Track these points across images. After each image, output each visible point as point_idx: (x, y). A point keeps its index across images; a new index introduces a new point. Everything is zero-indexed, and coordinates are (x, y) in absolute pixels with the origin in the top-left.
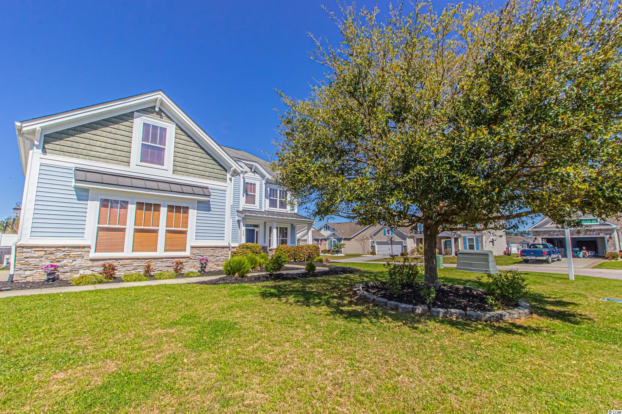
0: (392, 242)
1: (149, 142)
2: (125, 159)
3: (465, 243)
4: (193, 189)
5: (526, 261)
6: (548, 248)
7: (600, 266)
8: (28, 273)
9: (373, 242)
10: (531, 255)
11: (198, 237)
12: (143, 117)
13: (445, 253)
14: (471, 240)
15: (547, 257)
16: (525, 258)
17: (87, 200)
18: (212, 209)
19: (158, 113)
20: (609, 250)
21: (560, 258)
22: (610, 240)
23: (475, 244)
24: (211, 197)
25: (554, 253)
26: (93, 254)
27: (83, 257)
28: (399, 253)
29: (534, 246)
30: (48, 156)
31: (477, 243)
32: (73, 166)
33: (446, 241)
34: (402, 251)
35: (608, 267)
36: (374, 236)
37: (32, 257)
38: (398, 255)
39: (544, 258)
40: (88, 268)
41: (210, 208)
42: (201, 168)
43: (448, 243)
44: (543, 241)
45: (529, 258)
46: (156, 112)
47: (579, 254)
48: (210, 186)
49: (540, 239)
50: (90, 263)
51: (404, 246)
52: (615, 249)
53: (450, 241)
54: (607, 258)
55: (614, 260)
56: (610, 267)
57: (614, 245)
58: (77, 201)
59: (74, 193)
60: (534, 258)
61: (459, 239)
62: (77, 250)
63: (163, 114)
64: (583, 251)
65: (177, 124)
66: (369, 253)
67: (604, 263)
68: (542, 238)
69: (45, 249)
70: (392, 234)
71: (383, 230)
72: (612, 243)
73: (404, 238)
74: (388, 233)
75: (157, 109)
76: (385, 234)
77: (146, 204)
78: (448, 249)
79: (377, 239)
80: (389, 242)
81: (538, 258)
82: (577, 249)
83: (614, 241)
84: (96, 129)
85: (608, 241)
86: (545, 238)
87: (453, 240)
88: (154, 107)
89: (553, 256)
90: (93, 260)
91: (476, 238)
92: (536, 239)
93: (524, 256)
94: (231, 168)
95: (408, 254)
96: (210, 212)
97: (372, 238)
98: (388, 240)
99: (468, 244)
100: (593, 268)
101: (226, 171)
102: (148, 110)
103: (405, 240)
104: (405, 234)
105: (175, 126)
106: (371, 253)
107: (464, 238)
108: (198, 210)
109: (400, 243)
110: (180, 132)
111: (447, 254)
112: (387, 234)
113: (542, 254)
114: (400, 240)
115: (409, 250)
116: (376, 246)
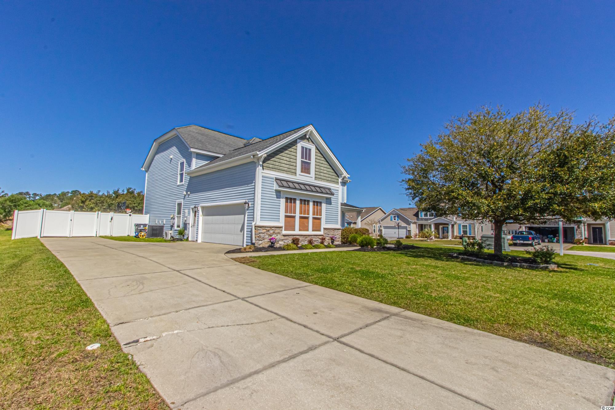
0: (399, 227)
1: (303, 159)
2: (293, 171)
3: (459, 229)
4: (321, 189)
5: (515, 245)
6: (532, 235)
7: (571, 249)
8: (260, 242)
9: (381, 226)
10: (520, 240)
11: (327, 222)
12: (301, 143)
13: (442, 238)
14: (465, 227)
15: (532, 241)
16: (515, 242)
17: (280, 198)
18: (332, 203)
19: (308, 139)
20: (577, 237)
21: (540, 243)
22: (578, 230)
23: (468, 230)
24: (335, 195)
25: (536, 238)
26: (284, 232)
27: (280, 234)
28: (404, 236)
29: (521, 233)
30: (265, 171)
31: (470, 229)
32: (274, 176)
33: (443, 227)
34: (407, 235)
35: (578, 250)
36: (381, 221)
37: (262, 233)
38: (403, 238)
39: (530, 242)
40: (282, 240)
41: (331, 202)
42: (327, 175)
43: (445, 228)
44: (526, 229)
45: (518, 242)
46: (307, 138)
47: (553, 240)
48: (331, 188)
49: (524, 228)
50: (283, 238)
51: (409, 231)
52: (582, 236)
53: (448, 227)
54: (574, 244)
55: (580, 245)
56: (579, 249)
57: (581, 233)
58: (276, 199)
59: (275, 194)
60: (522, 242)
61: (455, 226)
62: (278, 229)
63: (310, 140)
64: (557, 238)
65: (316, 146)
66: (377, 235)
67: (573, 247)
68: (525, 227)
69: (266, 228)
70: (398, 220)
71: (390, 216)
72: (580, 232)
73: (408, 223)
74: (395, 219)
75: (308, 137)
76: (391, 220)
77: (304, 200)
78: (446, 234)
79: (384, 223)
80: (397, 227)
81: (525, 242)
82: (552, 236)
83: (581, 231)
84: (282, 152)
85: (577, 230)
86: (527, 227)
87: (450, 227)
88: (305, 135)
89: (536, 241)
90: (284, 236)
91: (469, 225)
92: (520, 227)
93: (514, 240)
94: (342, 175)
95: (412, 237)
96: (332, 205)
97: (380, 223)
98: (396, 225)
99: (462, 230)
100: (567, 250)
101: (338, 177)
102: (303, 138)
103: (410, 225)
104: (409, 220)
105: (315, 147)
106: (378, 235)
107: (459, 225)
108: (326, 204)
109: (406, 228)
110: (317, 150)
111: (444, 238)
112: (393, 220)
113: (528, 239)
114: (405, 225)
115: (412, 234)
116: (383, 229)
